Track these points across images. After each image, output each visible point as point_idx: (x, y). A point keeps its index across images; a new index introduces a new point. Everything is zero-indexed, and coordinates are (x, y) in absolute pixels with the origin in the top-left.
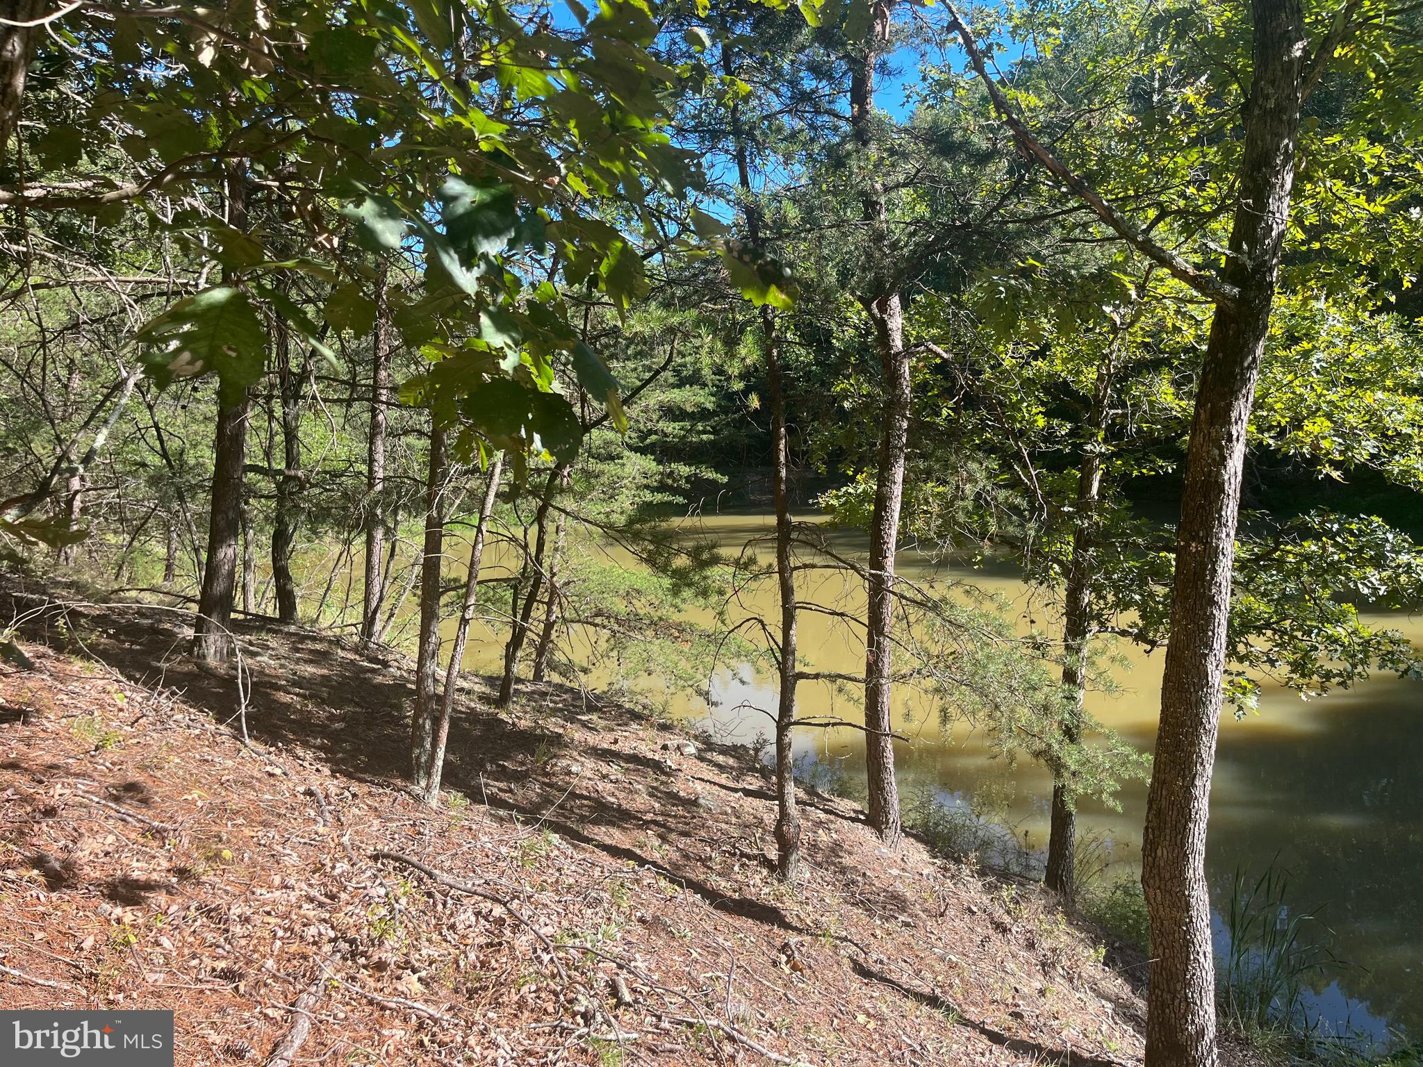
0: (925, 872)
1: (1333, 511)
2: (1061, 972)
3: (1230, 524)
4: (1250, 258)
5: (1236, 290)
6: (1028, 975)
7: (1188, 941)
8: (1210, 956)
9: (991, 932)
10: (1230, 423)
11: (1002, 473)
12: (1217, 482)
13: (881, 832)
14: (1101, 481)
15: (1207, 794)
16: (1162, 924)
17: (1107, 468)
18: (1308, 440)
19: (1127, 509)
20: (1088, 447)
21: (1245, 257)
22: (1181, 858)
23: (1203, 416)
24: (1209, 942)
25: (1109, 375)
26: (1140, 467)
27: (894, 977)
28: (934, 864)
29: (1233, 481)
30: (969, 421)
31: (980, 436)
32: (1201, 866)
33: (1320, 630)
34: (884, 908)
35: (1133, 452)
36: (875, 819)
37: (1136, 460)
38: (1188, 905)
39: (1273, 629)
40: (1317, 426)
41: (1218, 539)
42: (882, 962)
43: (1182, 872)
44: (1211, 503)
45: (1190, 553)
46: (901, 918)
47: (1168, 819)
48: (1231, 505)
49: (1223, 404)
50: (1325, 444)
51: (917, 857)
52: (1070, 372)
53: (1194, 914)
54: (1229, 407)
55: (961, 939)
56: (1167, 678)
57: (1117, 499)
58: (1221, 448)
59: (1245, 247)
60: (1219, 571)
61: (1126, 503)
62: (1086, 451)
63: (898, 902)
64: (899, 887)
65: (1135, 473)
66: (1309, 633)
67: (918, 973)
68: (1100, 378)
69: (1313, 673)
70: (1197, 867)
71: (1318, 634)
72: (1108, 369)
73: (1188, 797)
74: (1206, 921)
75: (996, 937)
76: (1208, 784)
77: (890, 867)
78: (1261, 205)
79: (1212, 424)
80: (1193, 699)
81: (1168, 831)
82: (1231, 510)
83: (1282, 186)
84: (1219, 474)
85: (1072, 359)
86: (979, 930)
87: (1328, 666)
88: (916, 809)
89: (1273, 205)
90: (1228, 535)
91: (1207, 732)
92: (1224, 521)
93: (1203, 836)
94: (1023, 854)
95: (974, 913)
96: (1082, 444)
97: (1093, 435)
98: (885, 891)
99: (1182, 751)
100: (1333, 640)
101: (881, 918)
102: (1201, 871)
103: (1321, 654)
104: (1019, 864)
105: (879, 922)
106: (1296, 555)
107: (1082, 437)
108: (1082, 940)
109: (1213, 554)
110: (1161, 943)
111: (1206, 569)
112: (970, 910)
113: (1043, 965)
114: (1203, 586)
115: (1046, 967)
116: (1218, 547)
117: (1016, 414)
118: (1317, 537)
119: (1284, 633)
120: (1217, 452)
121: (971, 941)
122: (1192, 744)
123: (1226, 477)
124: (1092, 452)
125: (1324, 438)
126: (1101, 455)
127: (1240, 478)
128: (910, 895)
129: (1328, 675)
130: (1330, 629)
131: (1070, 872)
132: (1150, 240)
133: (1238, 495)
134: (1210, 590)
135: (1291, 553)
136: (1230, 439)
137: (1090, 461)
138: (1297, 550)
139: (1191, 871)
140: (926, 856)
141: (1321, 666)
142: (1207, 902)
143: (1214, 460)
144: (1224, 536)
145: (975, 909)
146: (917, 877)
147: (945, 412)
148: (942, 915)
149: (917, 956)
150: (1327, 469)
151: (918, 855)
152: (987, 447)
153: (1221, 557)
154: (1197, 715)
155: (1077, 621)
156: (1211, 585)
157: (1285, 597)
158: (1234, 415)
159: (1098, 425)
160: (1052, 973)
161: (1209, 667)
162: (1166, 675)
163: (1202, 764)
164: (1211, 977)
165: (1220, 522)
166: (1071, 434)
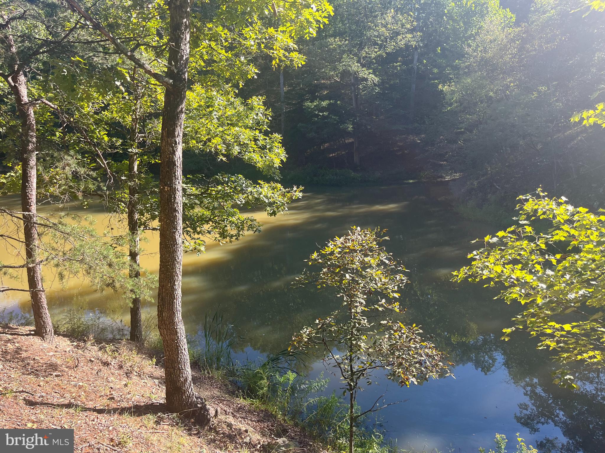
0: (68, 350)
1: (226, 174)
2: (135, 374)
3: (179, 178)
4: (176, 68)
5: (171, 81)
6: (120, 380)
7: (178, 346)
8: (187, 350)
9: (101, 367)
10: (175, 137)
11: (93, 163)
12: (172, 161)
13: (43, 337)
14: (138, 166)
15: (180, 287)
16: (167, 342)
17: (141, 159)
18: (213, 146)
19: (152, 177)
20: (130, 150)
21: (174, 68)
22: (172, 314)
23: (164, 134)
24: (186, 344)
25: (137, 119)
26: (155, 159)
27: (50, 401)
28: (72, 345)
29: (179, 160)
30: (71, 138)
31: (78, 146)
32: (180, 316)
33: (227, 219)
34: (45, 372)
35: (150, 152)
36: (40, 332)
37: (153, 156)
38: (177, 332)
39: (212, 221)
40: (216, 141)
41: (175, 185)
42: (42, 397)
43: (173, 320)
44: (171, 170)
45: (165, 191)
46: (55, 374)
47: (166, 300)
48: (179, 170)
49: (171, 129)
50: (219, 147)
51: (64, 344)
52: (120, 117)
53: (179, 335)
54: (174, 130)
55: (87, 374)
56: (161, 244)
57: (146, 173)
58: (173, 147)
59: (173, 63)
60: (177, 197)
61: (151, 175)
62: (129, 152)
63: (53, 367)
64: (54, 360)
65: (153, 162)
66: (224, 221)
67: (62, 396)
68: (133, 120)
69: (227, 236)
70: (179, 316)
71: (227, 221)
72: (136, 116)
73: (173, 290)
74: (184, 336)
75: (104, 369)
76: (181, 283)
77: (48, 352)
78: (178, 46)
79: (168, 137)
80: (172, 250)
81: (166, 305)
82: (179, 172)
83: (186, 39)
84: (173, 158)
85: (120, 112)
86: (96, 368)
87: (232, 233)
88: (67, 323)
89: (183, 47)
90: (179, 183)
91: (178, 263)
92: (177, 177)
93: (180, 304)
94: (120, 330)
95: (92, 361)
96: (127, 149)
97: (132, 145)
98: (45, 364)
99: (169, 272)
100: (231, 223)
101: (43, 377)
102: (181, 318)
103: (228, 228)
104: (119, 335)
105: (42, 379)
106: (216, 191)
107: (127, 146)
108: (144, 358)
109: (173, 191)
110: (168, 350)
111: (171, 197)
112: (91, 360)
113: (127, 374)
114: (171, 204)
115: (128, 374)
116: (175, 188)
117: (93, 135)
118: (222, 184)
119: (216, 222)
120: (171, 149)
121: (92, 374)
122: (173, 268)
123: (176, 159)
124: (132, 152)
125: (219, 145)
126: (136, 154)
127: (181, 160)
128: (59, 362)
129: (232, 236)
130: (231, 219)
131: (141, 332)
132: (134, 55)
133: (182, 166)
134: (174, 206)
135: (213, 190)
136: (176, 144)
137: (132, 156)
138: (216, 189)
139: (177, 319)
140: (69, 342)
141: (230, 233)
142: (184, 329)
143: (171, 152)
144: (177, 183)
145: (93, 359)
146: (64, 353)
147: (57, 134)
148: (76, 367)
149: (62, 388)
150: (221, 157)
151: (65, 344)
152: (82, 151)
153: (177, 192)
154: (174, 257)
155: (133, 226)
156: (174, 204)
157: (214, 208)
158: (176, 133)
159: (134, 141)
160: (131, 376)
161: (177, 236)
162: (160, 242)
163: (177, 276)
164: (188, 357)
165: (175, 178)
166: (122, 145)
